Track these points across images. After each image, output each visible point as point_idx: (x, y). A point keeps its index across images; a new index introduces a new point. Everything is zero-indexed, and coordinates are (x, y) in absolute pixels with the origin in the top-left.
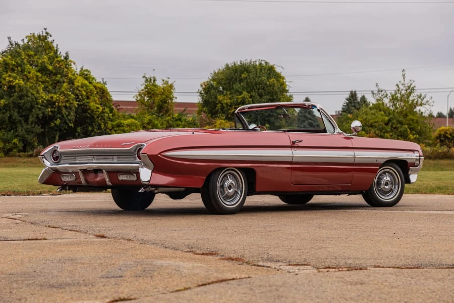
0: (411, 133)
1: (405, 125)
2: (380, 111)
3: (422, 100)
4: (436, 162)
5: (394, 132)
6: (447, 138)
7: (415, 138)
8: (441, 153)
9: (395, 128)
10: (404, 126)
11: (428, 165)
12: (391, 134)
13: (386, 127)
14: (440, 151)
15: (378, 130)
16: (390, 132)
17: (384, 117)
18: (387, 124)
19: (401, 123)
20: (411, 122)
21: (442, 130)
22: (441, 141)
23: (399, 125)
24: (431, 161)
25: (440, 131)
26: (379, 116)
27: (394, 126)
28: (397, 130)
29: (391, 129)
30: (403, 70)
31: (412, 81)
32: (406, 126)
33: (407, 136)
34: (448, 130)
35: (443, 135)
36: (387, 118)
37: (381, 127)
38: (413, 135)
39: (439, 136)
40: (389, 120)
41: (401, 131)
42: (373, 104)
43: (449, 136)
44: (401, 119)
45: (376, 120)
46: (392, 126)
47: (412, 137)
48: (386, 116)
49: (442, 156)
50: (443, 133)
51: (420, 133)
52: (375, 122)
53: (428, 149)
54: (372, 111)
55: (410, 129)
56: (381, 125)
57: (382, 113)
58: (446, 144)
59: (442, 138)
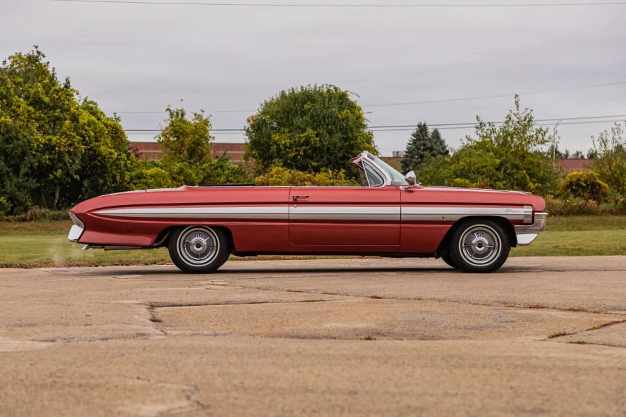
0: (530, 180)
1: (522, 170)
2: (488, 151)
3: (543, 135)
4: (569, 219)
5: (508, 180)
6: (581, 186)
7: (537, 188)
8: (575, 206)
9: (509, 174)
10: (521, 172)
11: (560, 223)
12: (504, 182)
13: (498, 173)
14: (574, 204)
15: (487, 177)
16: (503, 180)
17: (495, 160)
18: (498, 169)
19: (517, 167)
20: (530, 166)
21: (574, 176)
22: (574, 191)
23: (515, 171)
24: (563, 218)
25: (571, 177)
26: (487, 158)
27: (508, 172)
28: (513, 177)
29: (504, 175)
30: (517, 96)
31: (529, 111)
32: (524, 171)
33: (526, 185)
34: (582, 176)
35: (575, 182)
36: (498, 161)
37: (491, 173)
38: (534, 183)
39: (570, 185)
40: (501, 164)
41: (517, 179)
42: (477, 143)
43: (584, 185)
44: (517, 162)
45: (484, 164)
46: (505, 171)
47: (532, 186)
48: (496, 158)
49: (578, 211)
50: (574, 180)
51: (542, 180)
52: (482, 167)
53: (558, 202)
54: (478, 152)
55: (529, 175)
56: (490, 170)
57: (491, 154)
58: (579, 195)
59: (574, 187)
